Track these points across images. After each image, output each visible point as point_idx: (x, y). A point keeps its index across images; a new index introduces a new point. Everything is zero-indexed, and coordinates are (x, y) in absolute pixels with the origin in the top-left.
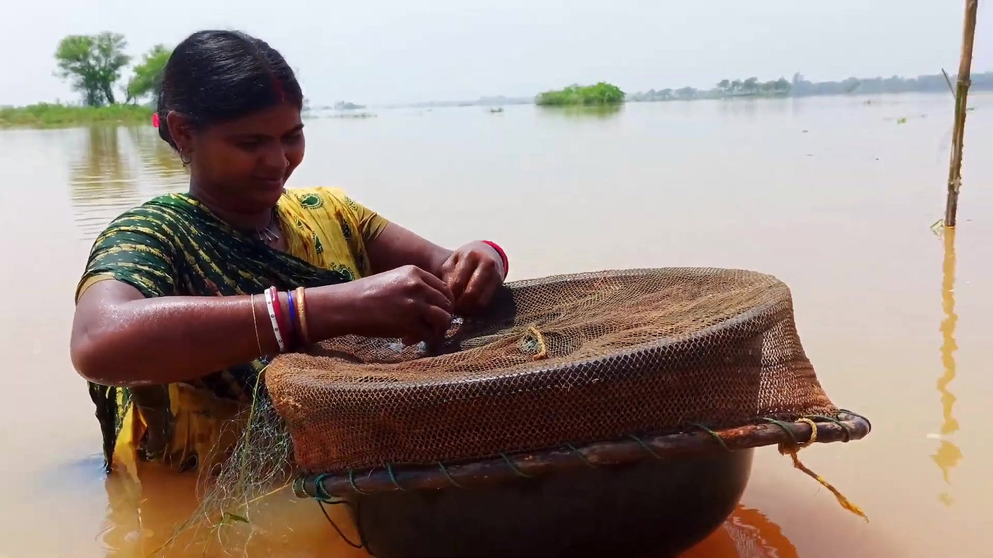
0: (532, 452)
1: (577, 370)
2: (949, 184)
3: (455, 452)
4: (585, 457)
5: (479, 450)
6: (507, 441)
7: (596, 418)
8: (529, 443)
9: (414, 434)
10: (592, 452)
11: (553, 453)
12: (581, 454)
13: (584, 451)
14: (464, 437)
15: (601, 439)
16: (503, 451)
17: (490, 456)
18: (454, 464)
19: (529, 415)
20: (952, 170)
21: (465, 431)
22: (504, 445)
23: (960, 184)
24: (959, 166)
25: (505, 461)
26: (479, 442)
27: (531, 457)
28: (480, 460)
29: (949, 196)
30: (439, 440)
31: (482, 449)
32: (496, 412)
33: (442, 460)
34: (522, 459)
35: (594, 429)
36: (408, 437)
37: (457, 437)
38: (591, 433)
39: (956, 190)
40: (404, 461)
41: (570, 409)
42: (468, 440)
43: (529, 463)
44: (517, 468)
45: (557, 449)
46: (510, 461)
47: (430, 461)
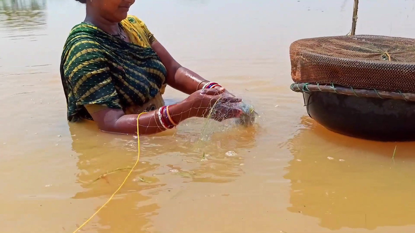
0: (386, 91)
1: (410, 67)
2: (353, 18)
3: (357, 85)
4: (404, 96)
5: (366, 86)
6: (377, 85)
7: (412, 85)
8: (385, 87)
9: (345, 75)
10: (407, 95)
11: (393, 92)
12: (403, 95)
13: (404, 94)
14: (362, 80)
15: (411, 92)
16: (375, 88)
17: (369, 89)
18: (356, 88)
19: (388, 78)
20: (354, 12)
21: (364, 78)
22: (376, 86)
23: (357, 18)
24: (357, 11)
25: (375, 91)
26: (367, 83)
27: (385, 92)
28: (366, 89)
29: (353, 23)
30: (353, 79)
31: (368, 86)
32: (377, 74)
33: (352, 86)
34: (381, 92)
35: (410, 88)
36: (342, 76)
37: (360, 80)
38: (408, 89)
39: (355, 21)
40: (338, 83)
41: (404, 80)
42: (363, 82)
43: (384, 93)
44: (379, 94)
45: (394, 91)
46: (377, 92)
47: (347, 86)
